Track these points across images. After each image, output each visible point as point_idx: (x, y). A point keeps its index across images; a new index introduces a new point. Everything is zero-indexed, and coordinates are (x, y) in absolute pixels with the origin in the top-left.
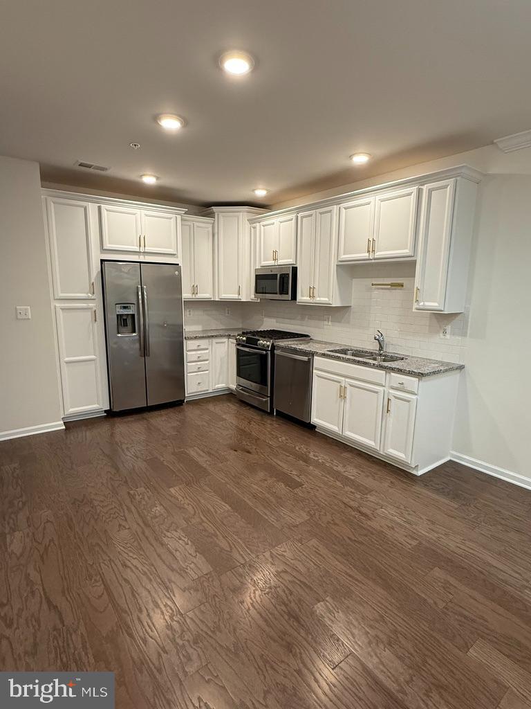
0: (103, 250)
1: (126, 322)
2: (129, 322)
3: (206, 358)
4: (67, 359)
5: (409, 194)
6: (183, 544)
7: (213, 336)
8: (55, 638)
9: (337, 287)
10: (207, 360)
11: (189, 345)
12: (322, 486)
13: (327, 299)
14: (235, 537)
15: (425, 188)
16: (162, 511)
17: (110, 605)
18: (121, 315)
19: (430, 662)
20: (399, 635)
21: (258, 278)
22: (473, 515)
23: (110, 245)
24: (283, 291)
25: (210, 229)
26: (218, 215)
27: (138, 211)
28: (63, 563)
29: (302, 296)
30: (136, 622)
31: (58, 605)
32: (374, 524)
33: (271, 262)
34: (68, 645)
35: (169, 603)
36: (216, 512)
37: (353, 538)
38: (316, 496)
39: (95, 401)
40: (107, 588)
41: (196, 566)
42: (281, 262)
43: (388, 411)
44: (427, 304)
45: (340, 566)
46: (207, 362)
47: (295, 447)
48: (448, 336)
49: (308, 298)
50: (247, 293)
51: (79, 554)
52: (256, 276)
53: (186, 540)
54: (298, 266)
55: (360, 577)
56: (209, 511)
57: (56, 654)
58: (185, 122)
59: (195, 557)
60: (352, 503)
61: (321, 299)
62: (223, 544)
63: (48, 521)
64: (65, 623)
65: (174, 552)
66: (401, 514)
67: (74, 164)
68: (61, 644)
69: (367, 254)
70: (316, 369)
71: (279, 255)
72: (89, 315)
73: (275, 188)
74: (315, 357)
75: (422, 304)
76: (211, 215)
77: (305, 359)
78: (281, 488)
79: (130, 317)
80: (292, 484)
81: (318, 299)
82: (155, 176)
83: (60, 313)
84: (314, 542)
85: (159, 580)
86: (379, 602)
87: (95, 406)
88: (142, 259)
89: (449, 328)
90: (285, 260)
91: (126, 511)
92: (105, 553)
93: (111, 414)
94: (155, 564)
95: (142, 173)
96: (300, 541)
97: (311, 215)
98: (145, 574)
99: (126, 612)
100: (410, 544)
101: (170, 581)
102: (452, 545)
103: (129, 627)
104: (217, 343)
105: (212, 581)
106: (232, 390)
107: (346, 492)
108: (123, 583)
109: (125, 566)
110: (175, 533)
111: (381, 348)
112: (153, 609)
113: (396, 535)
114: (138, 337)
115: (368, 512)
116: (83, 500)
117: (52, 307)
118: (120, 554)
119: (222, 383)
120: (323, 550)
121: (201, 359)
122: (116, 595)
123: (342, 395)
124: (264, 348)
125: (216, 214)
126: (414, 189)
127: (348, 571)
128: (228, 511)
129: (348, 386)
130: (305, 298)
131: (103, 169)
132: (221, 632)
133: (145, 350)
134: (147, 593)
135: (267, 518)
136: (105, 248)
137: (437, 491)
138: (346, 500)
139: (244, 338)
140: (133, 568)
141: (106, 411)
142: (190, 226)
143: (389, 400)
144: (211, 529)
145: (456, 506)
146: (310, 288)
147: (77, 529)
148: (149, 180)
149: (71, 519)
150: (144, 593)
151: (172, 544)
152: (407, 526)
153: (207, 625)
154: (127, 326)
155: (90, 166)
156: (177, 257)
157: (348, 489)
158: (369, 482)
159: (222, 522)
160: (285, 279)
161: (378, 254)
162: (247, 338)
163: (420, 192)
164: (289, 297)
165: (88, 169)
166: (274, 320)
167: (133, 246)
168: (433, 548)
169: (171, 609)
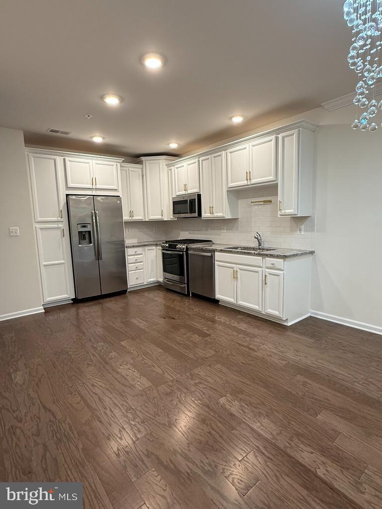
0: (68, 188)
1: (85, 236)
2: (87, 236)
3: (141, 261)
4: (45, 263)
5: (271, 141)
6: (132, 372)
7: (145, 245)
8: (51, 426)
9: (228, 205)
10: (142, 262)
11: (129, 252)
12: (223, 334)
13: (222, 214)
14: (166, 366)
15: (280, 136)
16: (116, 355)
17: (85, 407)
18: (81, 232)
19: (292, 423)
20: (273, 411)
21: (175, 203)
22: (324, 346)
23: (72, 185)
24: (192, 211)
25: (140, 172)
26: (145, 162)
27: (90, 161)
28: (52, 386)
29: (205, 213)
30: (104, 414)
31: (51, 409)
32: (259, 354)
33: (184, 192)
34: (60, 429)
35: (125, 403)
36: (153, 354)
37: (245, 362)
38: (220, 341)
39: (64, 292)
40: (82, 398)
41: (141, 383)
42: (189, 192)
43: (265, 283)
44: (287, 211)
45: (236, 378)
46: (142, 263)
47: (205, 314)
48: (303, 233)
49: (209, 214)
50: (168, 215)
51: (62, 381)
52: (173, 202)
53: (133, 370)
54: (201, 193)
55: (249, 383)
56: (148, 353)
57: (53, 434)
58: (122, 99)
59: (140, 378)
60: (243, 343)
61: (218, 214)
62: (158, 370)
63: (39, 365)
64: (57, 418)
65: (126, 377)
66: (277, 348)
67: (47, 131)
68: (56, 429)
69: (246, 182)
70: (217, 261)
71: (188, 187)
72: (59, 233)
73: (183, 142)
74: (216, 253)
75: (283, 211)
76: (140, 163)
77: (209, 254)
78: (196, 338)
79: (87, 233)
80: (204, 335)
81: (216, 214)
82: (101, 137)
83: (39, 231)
84: (219, 366)
85: (116, 392)
86: (261, 395)
87: (65, 296)
88: (94, 193)
89: (303, 227)
90: (193, 190)
91: (92, 356)
92: (79, 379)
93: (76, 301)
94: (113, 383)
95: (92, 135)
96: (210, 366)
97: (208, 159)
98: (107, 389)
99: (97, 410)
100: (282, 364)
101: (124, 392)
102: (309, 363)
103: (99, 418)
104: (148, 250)
105: (152, 390)
106: (160, 283)
107: (240, 338)
108: (93, 395)
109: (93, 385)
110: (126, 367)
111: (260, 244)
112: (114, 407)
113: (273, 359)
114: (93, 247)
115: (255, 348)
116: (62, 352)
117: (34, 228)
118: (90, 380)
119: (153, 278)
120: (225, 370)
121: (138, 261)
122: (89, 401)
123: (235, 277)
124: (181, 250)
125: (144, 162)
126: (273, 137)
127: (242, 380)
128: (161, 352)
129: (238, 270)
130: (207, 215)
131: (66, 133)
132: (159, 416)
133: (98, 256)
134: (109, 399)
135: (187, 354)
136: (69, 186)
137: (301, 334)
138: (240, 342)
139: (167, 245)
140: (99, 387)
141: (72, 300)
142: (126, 170)
143: (266, 276)
144: (149, 362)
145: (313, 341)
146: (210, 207)
147: (59, 368)
148: (98, 139)
149: (55, 362)
150: (108, 399)
151: (124, 373)
152: (280, 353)
153: (150, 413)
154: (85, 239)
155: (57, 132)
156: (119, 191)
157: (241, 336)
158: (256, 331)
159: (157, 359)
160: (193, 203)
161: (253, 181)
162: (169, 245)
163: (277, 139)
164: (196, 214)
165: (57, 134)
166: (187, 233)
167: (88, 184)
168: (297, 365)
169: (126, 406)
